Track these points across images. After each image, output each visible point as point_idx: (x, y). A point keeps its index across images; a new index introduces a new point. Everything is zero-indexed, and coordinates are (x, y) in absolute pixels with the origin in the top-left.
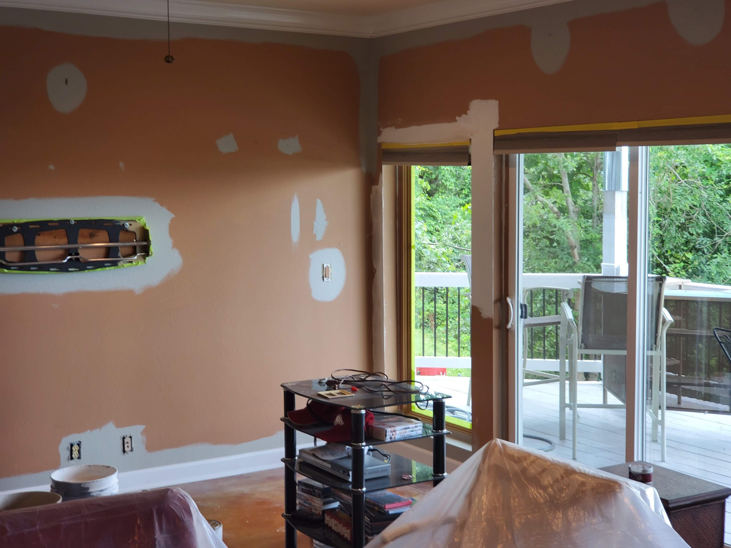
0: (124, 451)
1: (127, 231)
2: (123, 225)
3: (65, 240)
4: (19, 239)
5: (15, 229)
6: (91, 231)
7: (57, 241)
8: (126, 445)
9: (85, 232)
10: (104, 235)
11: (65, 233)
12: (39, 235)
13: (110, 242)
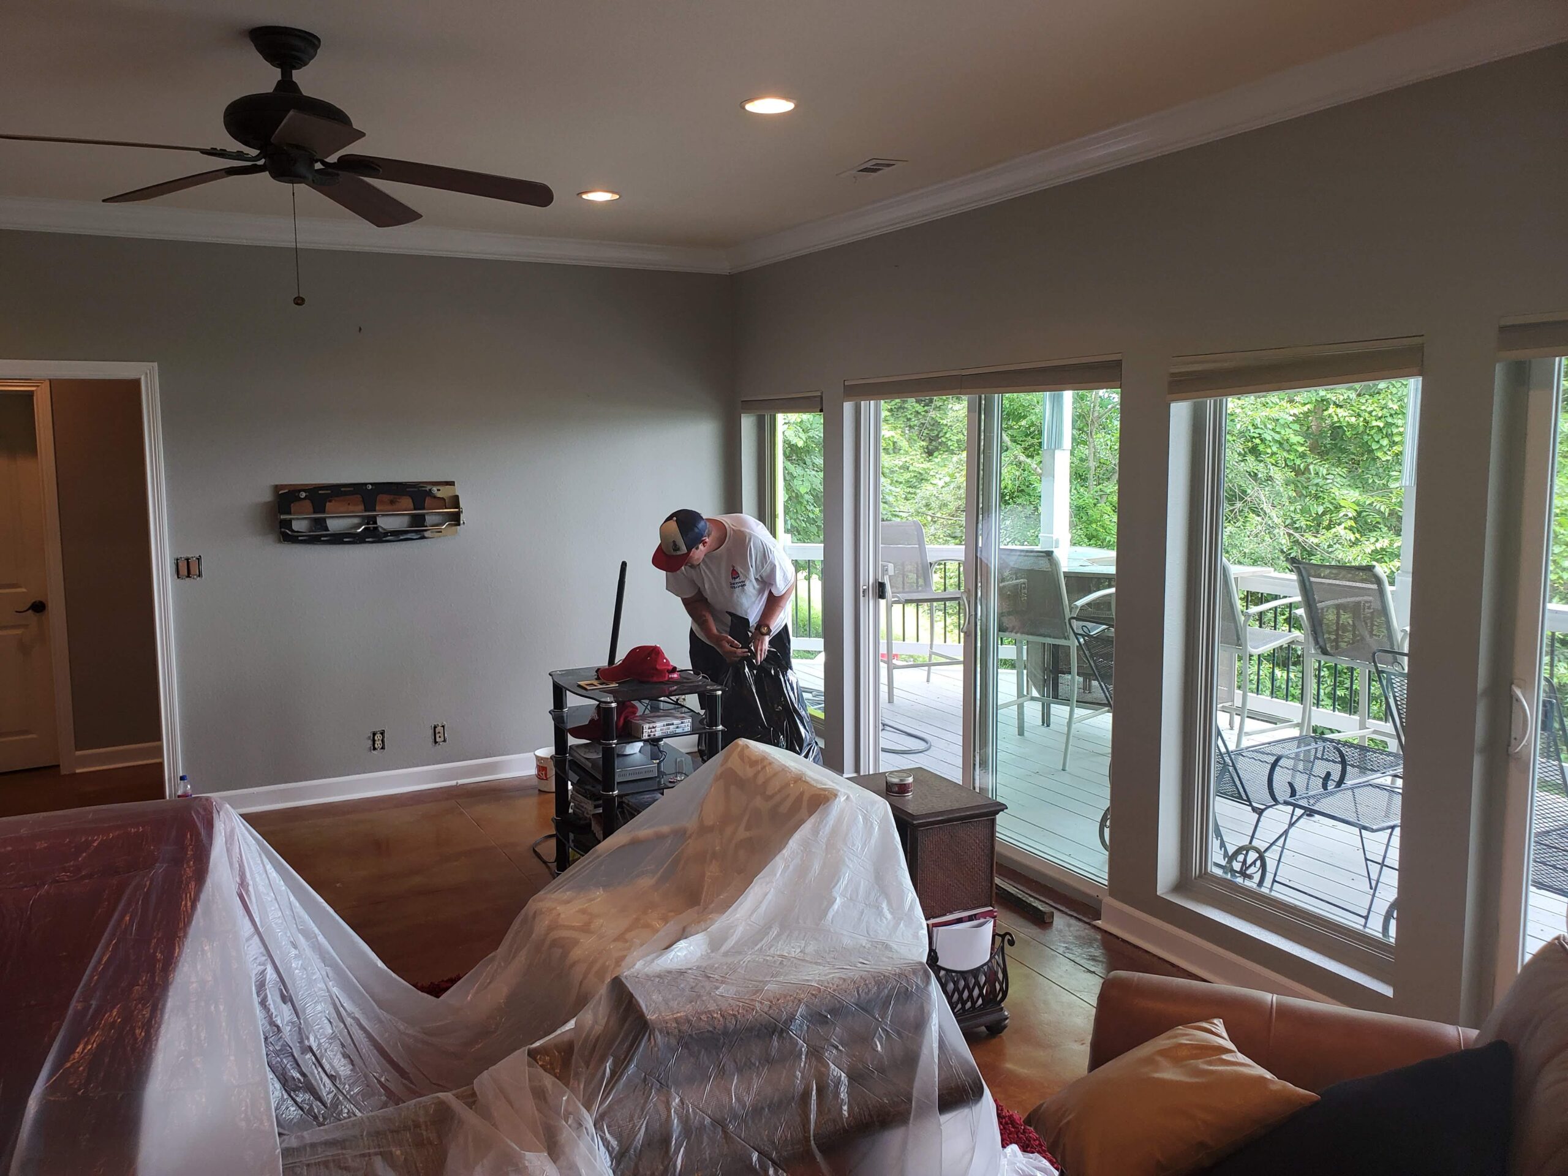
0: (436, 742)
1: (435, 497)
2: (430, 490)
3: (362, 507)
4: (308, 504)
5: (303, 494)
6: (392, 497)
7: (351, 508)
8: (437, 736)
9: (386, 498)
10: (407, 502)
11: (361, 499)
12: (330, 501)
13: (415, 509)
